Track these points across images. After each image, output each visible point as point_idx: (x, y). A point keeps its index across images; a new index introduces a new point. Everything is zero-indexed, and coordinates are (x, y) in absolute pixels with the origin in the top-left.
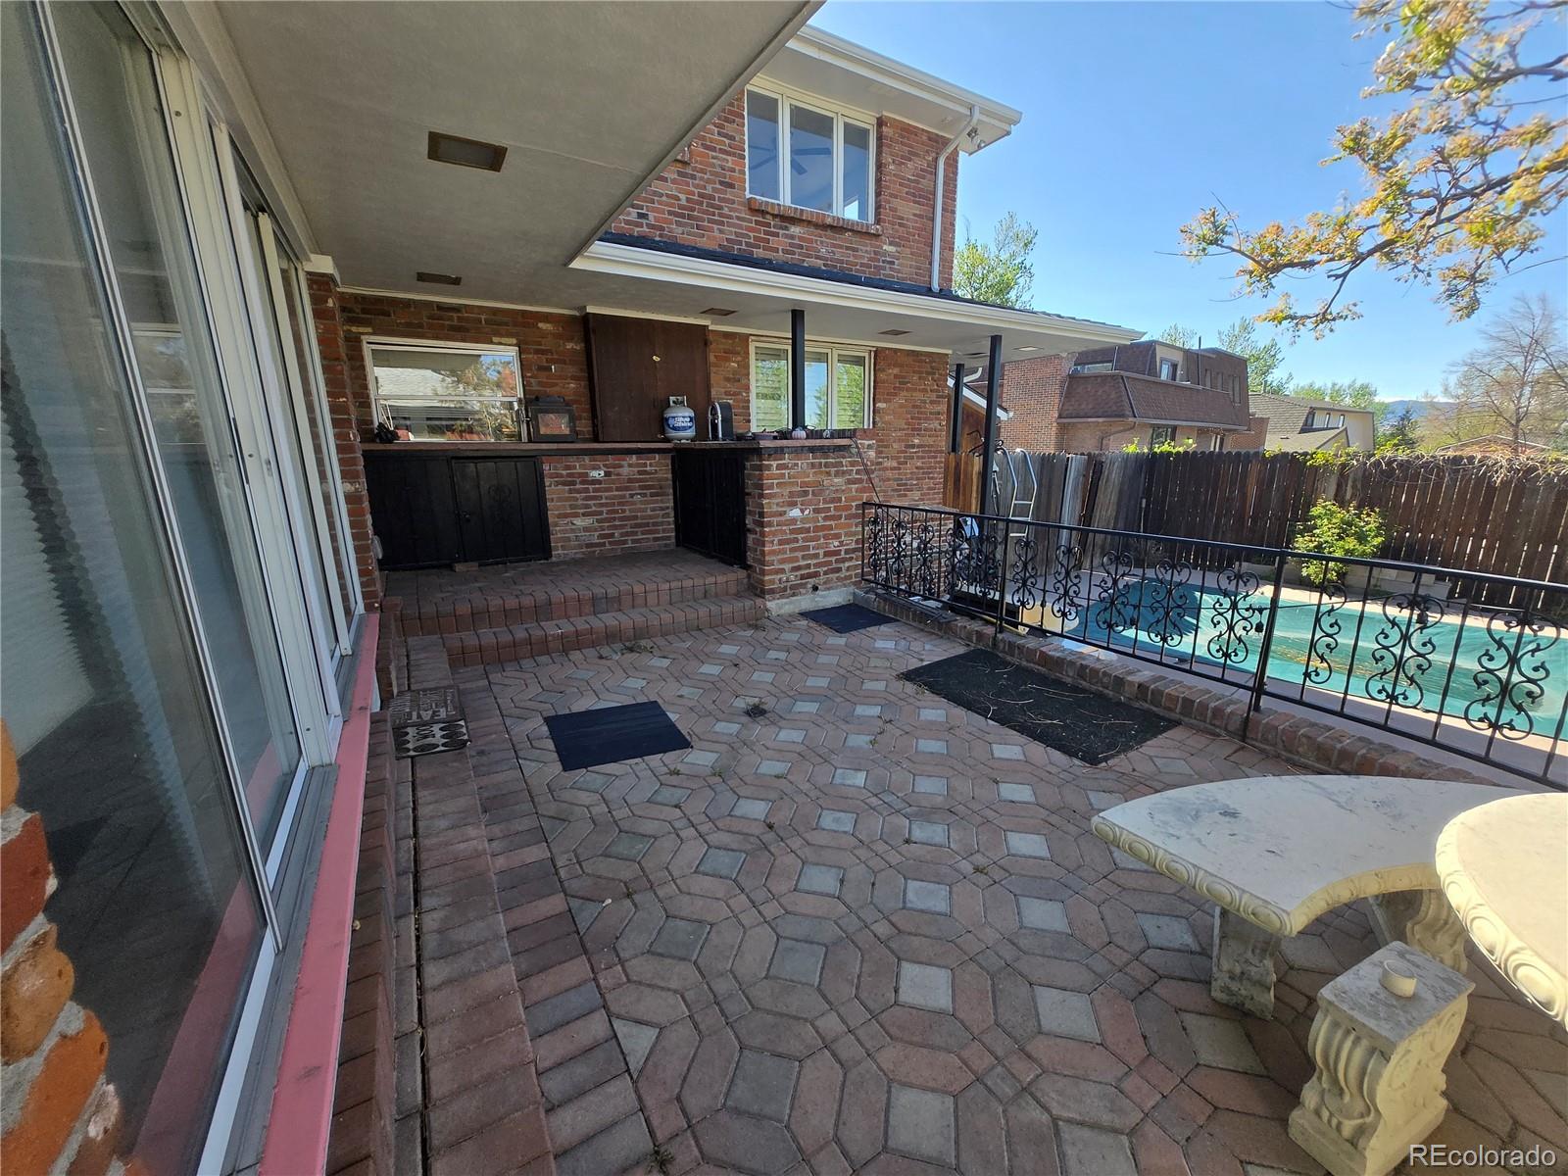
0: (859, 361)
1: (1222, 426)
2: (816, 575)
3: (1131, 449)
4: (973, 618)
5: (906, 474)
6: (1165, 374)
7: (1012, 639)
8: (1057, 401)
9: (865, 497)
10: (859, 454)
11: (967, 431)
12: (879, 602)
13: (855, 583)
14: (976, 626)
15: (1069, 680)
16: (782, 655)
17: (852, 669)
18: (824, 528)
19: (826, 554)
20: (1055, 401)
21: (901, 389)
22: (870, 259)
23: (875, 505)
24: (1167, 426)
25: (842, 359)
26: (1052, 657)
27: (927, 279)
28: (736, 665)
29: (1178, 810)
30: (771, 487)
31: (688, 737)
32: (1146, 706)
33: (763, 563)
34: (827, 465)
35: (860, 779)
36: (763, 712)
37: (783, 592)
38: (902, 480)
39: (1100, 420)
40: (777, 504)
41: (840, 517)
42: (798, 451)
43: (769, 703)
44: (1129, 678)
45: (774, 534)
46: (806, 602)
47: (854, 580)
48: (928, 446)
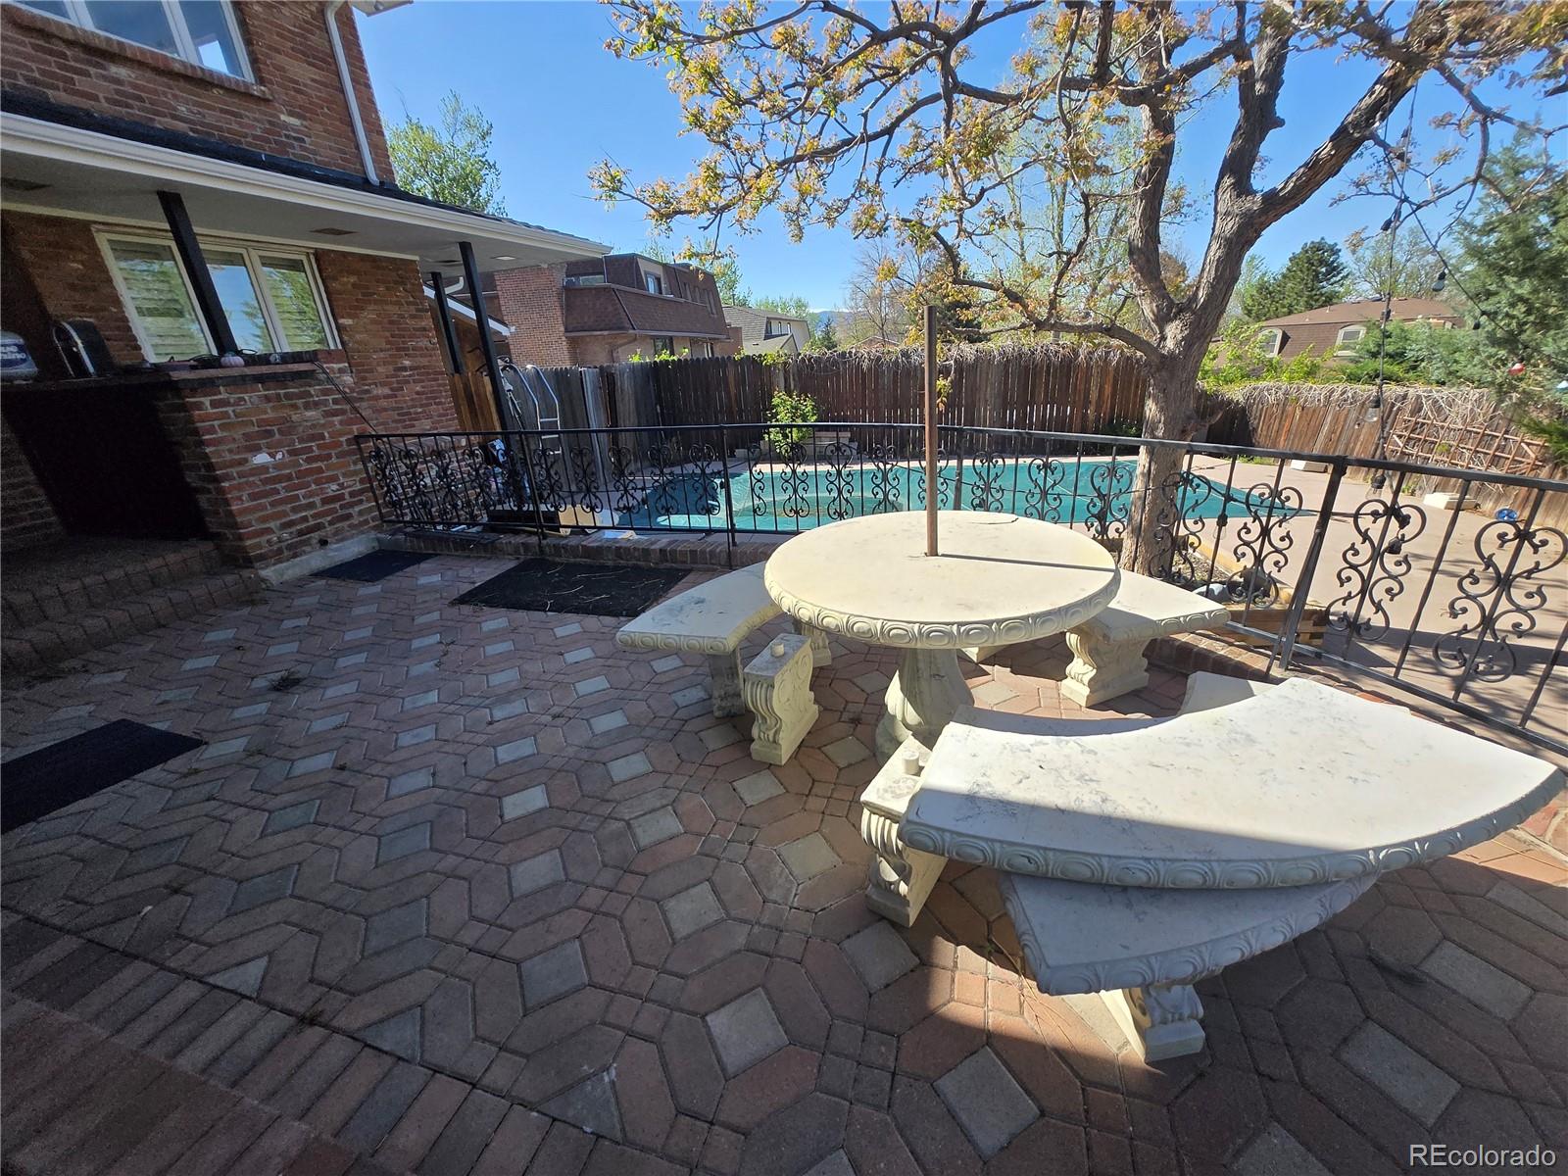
0: (295, 266)
1: (707, 336)
2: (319, 527)
3: (636, 360)
4: (516, 533)
5: (405, 401)
6: (652, 289)
7: (556, 542)
8: (559, 313)
9: (355, 429)
10: (330, 380)
11: (468, 348)
12: (411, 541)
13: (375, 528)
14: (520, 539)
15: (610, 563)
16: (304, 621)
17: (396, 611)
18: (309, 472)
19: (325, 501)
20: (557, 314)
21: (370, 302)
22: (266, 131)
23: (372, 436)
24: (665, 337)
25: (267, 262)
26: (592, 547)
27: (358, 167)
28: (238, 648)
29: (670, 610)
30: (211, 430)
31: (198, 737)
32: (668, 565)
33: (235, 526)
34: (288, 396)
35: (433, 697)
36: (297, 682)
37: (278, 555)
38: (402, 408)
39: (606, 333)
40: (230, 451)
41: (329, 457)
42: (240, 382)
43: (302, 670)
44: (653, 547)
45: (239, 487)
46: (316, 560)
47: (372, 524)
48: (424, 367)
